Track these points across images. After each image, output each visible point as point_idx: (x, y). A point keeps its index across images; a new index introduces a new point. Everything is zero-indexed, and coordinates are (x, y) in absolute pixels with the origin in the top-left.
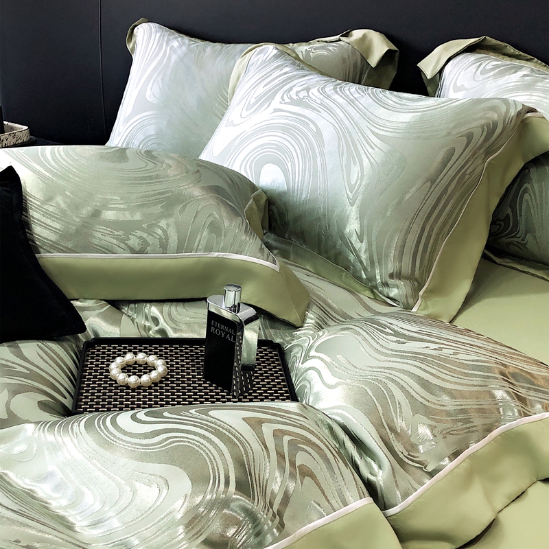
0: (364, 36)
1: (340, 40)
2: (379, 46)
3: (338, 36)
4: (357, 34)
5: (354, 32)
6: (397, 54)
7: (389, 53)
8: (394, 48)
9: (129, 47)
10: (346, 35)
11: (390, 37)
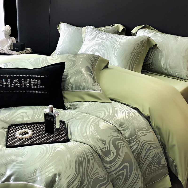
0: (118, 25)
1: (112, 26)
2: (121, 28)
4: (116, 25)
5: (115, 25)
6: (125, 29)
7: (124, 29)
8: (125, 28)
9: (58, 29)
10: (113, 25)
11: (123, 26)
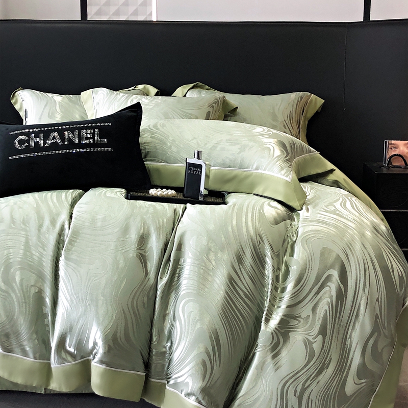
0: (145, 87)
3: (133, 88)
5: (138, 86)
8: (159, 90)
